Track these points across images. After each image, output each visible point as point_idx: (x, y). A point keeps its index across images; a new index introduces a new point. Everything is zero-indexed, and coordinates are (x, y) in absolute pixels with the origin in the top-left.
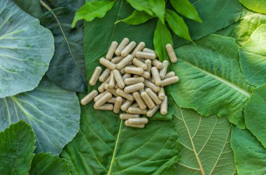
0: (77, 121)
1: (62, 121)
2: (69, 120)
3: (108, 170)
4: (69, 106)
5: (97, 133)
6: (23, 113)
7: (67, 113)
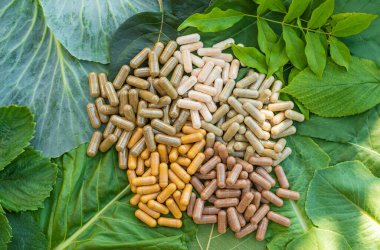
3: (101, 209)
6: (61, 79)
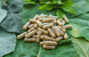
0: (14, 46)
1: (5, 45)
2: (9, 46)
4: (9, 40)
5: (25, 52)
7: (8, 42)
